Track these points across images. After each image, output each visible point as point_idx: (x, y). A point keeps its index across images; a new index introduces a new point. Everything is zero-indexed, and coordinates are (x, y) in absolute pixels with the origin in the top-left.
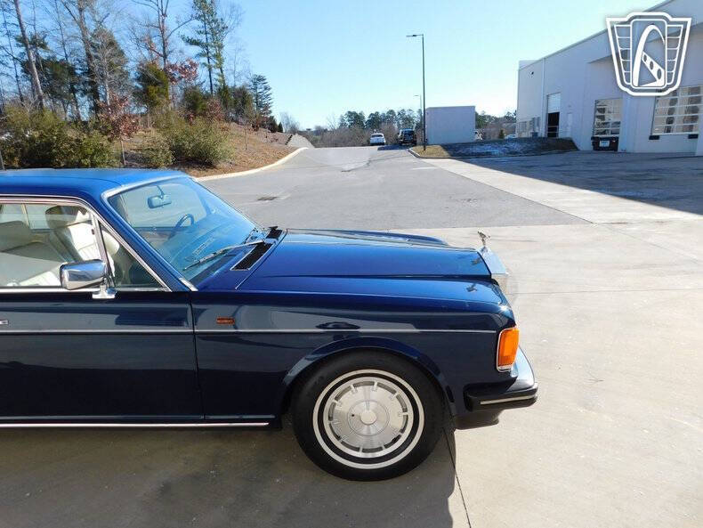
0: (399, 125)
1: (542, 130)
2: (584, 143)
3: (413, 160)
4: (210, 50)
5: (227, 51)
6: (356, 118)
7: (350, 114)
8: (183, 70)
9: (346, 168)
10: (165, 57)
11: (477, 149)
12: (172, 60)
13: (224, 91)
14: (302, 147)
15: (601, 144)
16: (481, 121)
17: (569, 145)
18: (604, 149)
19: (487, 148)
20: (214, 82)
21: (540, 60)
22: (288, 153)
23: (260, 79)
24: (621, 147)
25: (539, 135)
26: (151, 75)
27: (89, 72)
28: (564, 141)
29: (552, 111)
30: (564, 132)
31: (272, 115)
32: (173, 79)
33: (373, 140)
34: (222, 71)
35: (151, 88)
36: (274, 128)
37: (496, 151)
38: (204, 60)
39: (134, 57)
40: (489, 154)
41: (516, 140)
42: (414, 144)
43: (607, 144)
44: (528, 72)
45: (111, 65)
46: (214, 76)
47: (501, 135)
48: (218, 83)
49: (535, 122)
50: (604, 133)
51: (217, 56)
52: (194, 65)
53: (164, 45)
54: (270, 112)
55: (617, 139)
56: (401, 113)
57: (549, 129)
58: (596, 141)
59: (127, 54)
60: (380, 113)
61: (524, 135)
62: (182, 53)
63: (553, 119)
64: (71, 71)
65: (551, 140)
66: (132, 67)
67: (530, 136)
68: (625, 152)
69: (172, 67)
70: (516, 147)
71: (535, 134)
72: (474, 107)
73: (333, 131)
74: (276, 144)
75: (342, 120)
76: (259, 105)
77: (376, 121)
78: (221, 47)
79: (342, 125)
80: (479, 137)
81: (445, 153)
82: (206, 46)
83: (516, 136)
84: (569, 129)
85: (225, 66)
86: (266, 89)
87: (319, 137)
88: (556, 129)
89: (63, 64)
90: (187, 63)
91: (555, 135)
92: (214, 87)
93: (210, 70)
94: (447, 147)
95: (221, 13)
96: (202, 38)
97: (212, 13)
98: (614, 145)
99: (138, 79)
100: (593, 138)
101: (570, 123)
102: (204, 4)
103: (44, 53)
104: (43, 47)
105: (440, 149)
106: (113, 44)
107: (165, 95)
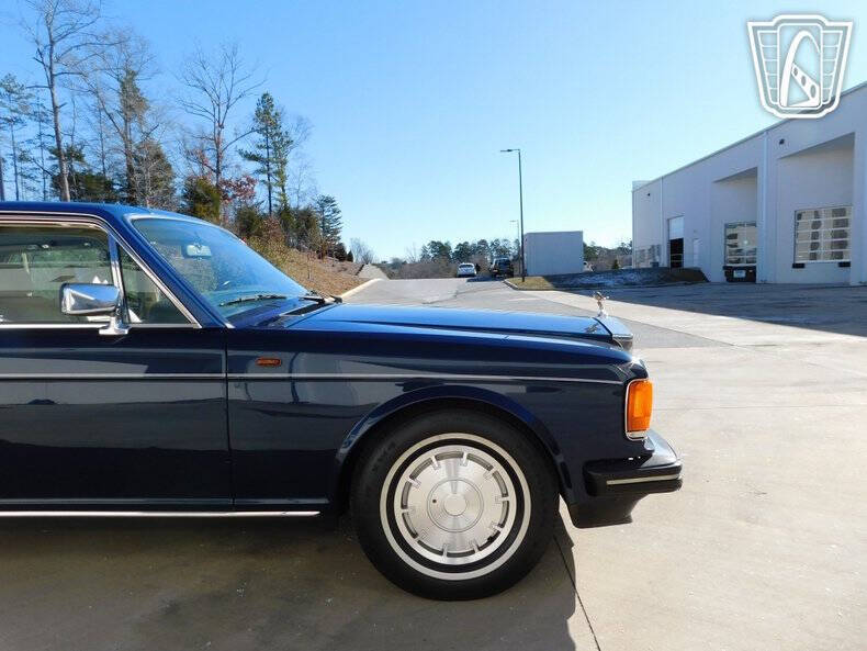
0: (492, 256)
1: (664, 260)
2: (716, 274)
3: (510, 292)
4: (272, 166)
5: (291, 168)
6: (441, 249)
7: (434, 244)
8: (238, 187)
9: (429, 300)
10: (218, 172)
11: (587, 280)
12: (227, 175)
13: (285, 212)
14: (376, 279)
15: (736, 275)
16: (590, 253)
17: (697, 276)
18: (740, 280)
19: (599, 279)
20: (273, 202)
21: (657, 180)
22: (358, 284)
23: (328, 201)
24: (759, 277)
25: (661, 265)
26: (200, 191)
27: (129, 188)
28: (689, 270)
29: (673, 237)
30: (690, 260)
31: (341, 241)
32: (225, 197)
33: (462, 271)
34: (284, 190)
35: (199, 206)
36: (342, 256)
37: (610, 283)
38: (265, 177)
39: (183, 169)
40: (601, 286)
41: (633, 271)
42: (511, 275)
43: (743, 274)
44: (644, 195)
45: (154, 179)
46: (274, 195)
47: (615, 266)
48: (278, 203)
49: (654, 250)
50: (738, 261)
51: (279, 173)
52: (251, 181)
53: (219, 157)
54: (339, 238)
55: (754, 268)
56: (495, 244)
57: (672, 258)
58: (729, 271)
59: (174, 168)
60: (470, 244)
61: (643, 266)
62: (237, 168)
63: (676, 246)
64: (109, 185)
65: (675, 271)
66: (179, 185)
67: (650, 266)
68: (765, 283)
69: (225, 183)
70: (634, 277)
71: (655, 264)
72: (580, 234)
73: (414, 264)
74: (343, 274)
75: (425, 251)
76: (326, 230)
77: (464, 252)
78: (284, 163)
79: (424, 256)
80: (588, 268)
81: (549, 285)
82: (267, 162)
83: (633, 266)
84: (696, 257)
85: (288, 184)
86: (334, 211)
87: (396, 270)
88: (680, 258)
89: (100, 179)
90: (244, 180)
91: (680, 264)
92: (273, 208)
93: (270, 188)
94: (550, 278)
95: (286, 125)
96: (263, 153)
97: (276, 126)
98: (751, 275)
99: (185, 196)
100: (725, 268)
101: (696, 251)
102: (267, 117)
103: (78, 168)
104: (80, 158)
105: (542, 280)
106: (160, 157)
107: (215, 213)
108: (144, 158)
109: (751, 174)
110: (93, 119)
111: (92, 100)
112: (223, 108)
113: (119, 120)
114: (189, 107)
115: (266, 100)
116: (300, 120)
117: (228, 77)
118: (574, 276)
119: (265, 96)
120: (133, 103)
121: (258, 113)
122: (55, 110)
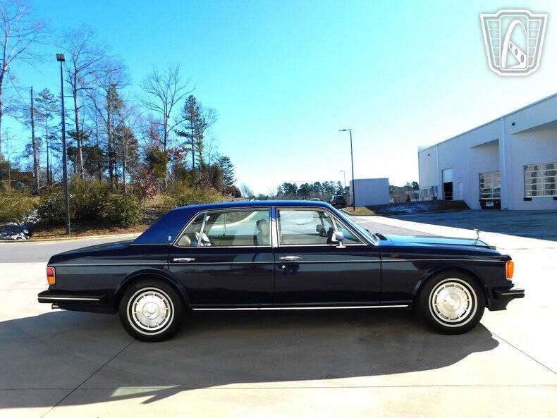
1: (440, 195)
2: (474, 203)
4: (194, 139)
5: (206, 141)
8: (177, 153)
10: (165, 144)
11: (394, 209)
12: (170, 146)
13: (203, 167)
15: (488, 205)
16: (393, 190)
17: (462, 206)
18: (490, 208)
19: (402, 209)
20: (196, 161)
21: (435, 146)
23: (226, 159)
24: (503, 206)
25: (438, 199)
26: (155, 155)
27: (111, 155)
28: (457, 202)
29: (446, 181)
30: (458, 195)
31: (233, 185)
32: (169, 159)
34: (201, 154)
35: (155, 165)
37: (409, 210)
38: (189, 146)
39: (143, 141)
40: (404, 213)
41: (421, 203)
43: (492, 204)
44: (426, 155)
46: (196, 157)
47: (408, 199)
48: (198, 162)
49: (433, 189)
50: (488, 196)
51: (199, 144)
52: (185, 150)
53: (166, 135)
54: (232, 183)
55: (499, 200)
56: (325, 184)
57: (446, 194)
58: (483, 203)
59: (139, 143)
60: (309, 185)
61: (427, 199)
62: (175, 142)
63: (448, 187)
64: (101, 152)
67: (431, 199)
68: (506, 210)
69: (171, 151)
70: (423, 207)
71: (435, 198)
72: (387, 179)
73: (273, 198)
77: (307, 190)
78: (201, 137)
81: (371, 212)
82: (192, 137)
83: (420, 199)
84: (461, 194)
85: (205, 150)
86: (229, 166)
88: (451, 194)
89: (96, 149)
90: (181, 149)
91: (451, 198)
92: (195, 165)
93: (193, 153)
94: (370, 208)
95: (204, 114)
96: (189, 131)
97: (198, 115)
98: (497, 205)
99: (146, 159)
100: (480, 200)
101: (461, 190)
102: (192, 109)
103: (86, 143)
104: (86, 138)
105: (365, 209)
106: (131, 136)
107: (164, 169)
108: (122, 137)
109: (495, 143)
110: (92, 113)
111: (90, 102)
112: (169, 106)
113: (105, 113)
114: (149, 105)
115: (191, 100)
116: (211, 111)
117: (172, 87)
118: (385, 206)
119: (190, 97)
120: (114, 102)
121: (186, 108)
122: (76, 110)
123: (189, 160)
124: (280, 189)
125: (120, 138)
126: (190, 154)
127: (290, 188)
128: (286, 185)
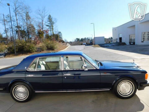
1: (118, 41)
2: (128, 43)
3: (93, 48)
5: (54, 27)
8: (46, 31)
10: (43, 29)
11: (106, 45)
13: (53, 35)
14: (69, 46)
15: (131, 43)
16: (106, 39)
17: (124, 44)
19: (108, 45)
21: (117, 27)
23: (60, 32)
26: (40, 32)
27: (28, 32)
28: (123, 43)
29: (120, 37)
30: (123, 41)
31: (62, 39)
32: (44, 33)
33: (84, 44)
35: (40, 35)
36: (63, 42)
37: (110, 45)
38: (49, 29)
39: (37, 28)
41: (113, 43)
42: (92, 44)
43: (132, 43)
44: (114, 30)
45: (33, 30)
46: (52, 32)
47: (110, 42)
49: (117, 39)
50: (131, 41)
51: (52, 28)
52: (48, 30)
53: (43, 26)
55: (135, 42)
58: (130, 43)
61: (115, 42)
62: (46, 28)
63: (121, 39)
64: (25, 32)
65: (121, 43)
66: (36, 31)
68: (136, 45)
69: (44, 31)
71: (117, 42)
72: (104, 37)
74: (64, 45)
76: (60, 37)
77: (82, 40)
78: (53, 26)
80: (105, 43)
81: (99, 46)
83: (113, 42)
85: (54, 30)
86: (61, 34)
88: (121, 41)
89: (24, 31)
95: (53, 20)
96: (49, 25)
97: (52, 20)
99: (38, 33)
101: (124, 39)
102: (50, 19)
103: (20, 29)
104: (21, 28)
106: (33, 27)
107: (43, 36)
108: (31, 27)
109: (134, 26)
110: (22, 21)
111: (21, 17)
112: (43, 18)
113: (26, 20)
114: (37, 18)
115: (50, 16)
116: (55, 19)
117: (44, 12)
118: (103, 44)
120: (28, 17)
121: (48, 18)
122: (17, 20)
123: (50, 33)
124: (75, 40)
125: (30, 28)
126: (50, 31)
127: (78, 39)
128: (77, 39)
